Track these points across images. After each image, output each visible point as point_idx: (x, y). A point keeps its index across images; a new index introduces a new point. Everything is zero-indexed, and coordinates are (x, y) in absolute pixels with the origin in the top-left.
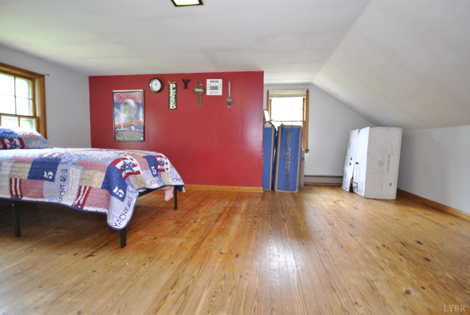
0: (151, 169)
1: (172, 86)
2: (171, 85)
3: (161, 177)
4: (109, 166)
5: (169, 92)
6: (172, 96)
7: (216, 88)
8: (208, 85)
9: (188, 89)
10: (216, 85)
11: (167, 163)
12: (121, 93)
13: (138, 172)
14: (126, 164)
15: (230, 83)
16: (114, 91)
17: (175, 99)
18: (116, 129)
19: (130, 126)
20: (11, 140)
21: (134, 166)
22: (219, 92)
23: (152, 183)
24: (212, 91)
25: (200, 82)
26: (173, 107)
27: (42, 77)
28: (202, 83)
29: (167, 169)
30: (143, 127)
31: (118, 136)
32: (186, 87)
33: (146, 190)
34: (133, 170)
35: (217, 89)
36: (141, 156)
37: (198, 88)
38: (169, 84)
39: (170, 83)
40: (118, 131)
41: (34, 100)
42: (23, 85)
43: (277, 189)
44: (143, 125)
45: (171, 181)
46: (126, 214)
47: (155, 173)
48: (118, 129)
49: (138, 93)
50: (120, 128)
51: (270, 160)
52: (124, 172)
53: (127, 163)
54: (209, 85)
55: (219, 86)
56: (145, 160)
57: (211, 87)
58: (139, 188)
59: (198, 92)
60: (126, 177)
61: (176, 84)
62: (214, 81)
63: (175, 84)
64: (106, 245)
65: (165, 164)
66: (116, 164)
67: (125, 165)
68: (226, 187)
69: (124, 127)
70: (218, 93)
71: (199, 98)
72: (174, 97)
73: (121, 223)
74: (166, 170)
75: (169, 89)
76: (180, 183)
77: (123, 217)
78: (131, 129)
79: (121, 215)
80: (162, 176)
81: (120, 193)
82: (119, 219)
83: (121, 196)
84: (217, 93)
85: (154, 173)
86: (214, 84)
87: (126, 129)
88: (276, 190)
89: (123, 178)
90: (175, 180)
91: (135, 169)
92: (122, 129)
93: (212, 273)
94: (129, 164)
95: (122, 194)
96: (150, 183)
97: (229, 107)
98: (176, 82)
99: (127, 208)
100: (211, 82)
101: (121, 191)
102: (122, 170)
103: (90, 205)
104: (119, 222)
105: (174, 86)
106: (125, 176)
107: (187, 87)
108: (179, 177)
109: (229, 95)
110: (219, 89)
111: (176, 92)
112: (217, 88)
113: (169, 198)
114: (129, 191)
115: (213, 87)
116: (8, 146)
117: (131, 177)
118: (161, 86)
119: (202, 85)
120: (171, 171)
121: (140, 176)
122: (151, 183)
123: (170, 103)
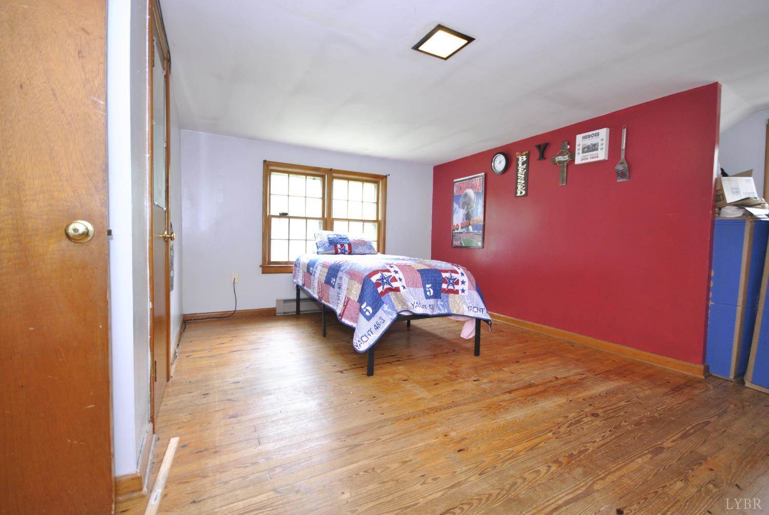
0: (424, 287)
1: (522, 159)
2: (520, 158)
3: (447, 301)
4: (365, 278)
5: (518, 170)
6: (521, 175)
7: (594, 148)
8: (579, 145)
9: (545, 159)
10: (594, 142)
11: (463, 282)
12: (461, 182)
13: (397, 290)
14: (384, 277)
15: (625, 131)
16: (455, 180)
17: (525, 179)
18: (454, 231)
19: (468, 227)
20: (342, 245)
21: (394, 280)
22: (602, 154)
23: (415, 306)
24: (585, 154)
25: (567, 142)
26: (521, 193)
27: (384, 178)
28: (568, 144)
29: (463, 291)
30: (481, 227)
31: (456, 240)
32: (542, 156)
33: (411, 314)
34: (391, 285)
35: (597, 149)
36: (416, 269)
37: (562, 154)
38: (517, 157)
39: (518, 155)
40: (456, 233)
41: (377, 203)
42: (370, 189)
43: (752, 382)
44: (482, 223)
45: (466, 309)
46: (369, 337)
47: (430, 294)
48: (456, 231)
49: (478, 179)
50: (457, 229)
51: (736, 301)
52: (381, 287)
53: (386, 276)
54: (581, 146)
55: (600, 143)
56: (419, 275)
57: (583, 149)
58: (403, 309)
59: (560, 162)
60: (382, 294)
61: (528, 156)
62: (589, 136)
63: (525, 155)
64: (362, 367)
65: (460, 283)
66: (372, 276)
67: (382, 278)
68: (605, 343)
69: (462, 228)
70: (598, 157)
71: (563, 171)
72: (523, 176)
73: (361, 345)
74: (460, 292)
75: (518, 165)
76: (485, 315)
77: (365, 339)
78: (468, 230)
79: (363, 336)
80: (450, 300)
81: (367, 310)
82: (360, 340)
83: (367, 314)
84: (595, 157)
85: (428, 293)
86: (589, 142)
87: (464, 230)
88: (747, 384)
89: (379, 294)
90: (475, 310)
91: (395, 285)
92: (459, 230)
93: (402, 448)
94: (387, 278)
95: (370, 313)
96: (411, 305)
97: (620, 180)
98: (527, 152)
99: (373, 329)
100: (584, 138)
101: (370, 309)
102: (378, 284)
103: (347, 318)
104: (360, 343)
105: (525, 158)
106: (382, 292)
107: (545, 156)
108: (482, 306)
109: (623, 156)
110: (599, 149)
111: (527, 168)
112: (596, 147)
113: (469, 335)
114: (383, 310)
115: (588, 147)
116: (339, 251)
117: (391, 294)
118: (506, 162)
119: (569, 147)
120: (470, 294)
121: (400, 294)
122: (413, 305)
123: (517, 188)
